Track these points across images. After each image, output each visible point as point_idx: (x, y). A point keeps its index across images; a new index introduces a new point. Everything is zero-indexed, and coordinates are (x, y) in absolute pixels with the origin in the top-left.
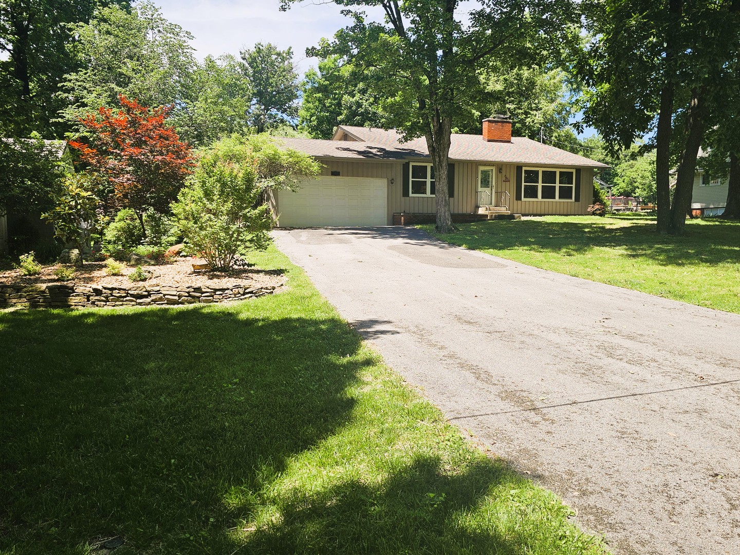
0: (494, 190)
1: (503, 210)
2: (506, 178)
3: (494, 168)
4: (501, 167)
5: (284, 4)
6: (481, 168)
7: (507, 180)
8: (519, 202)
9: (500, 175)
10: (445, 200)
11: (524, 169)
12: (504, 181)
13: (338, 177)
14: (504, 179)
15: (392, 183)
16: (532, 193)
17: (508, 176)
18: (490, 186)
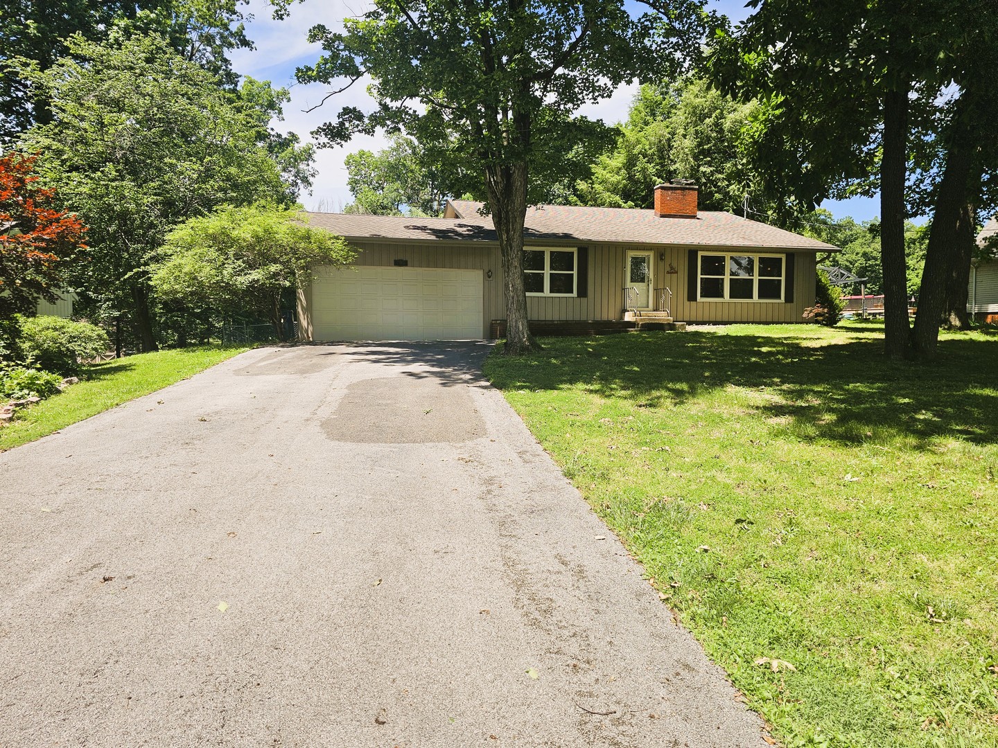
0: (651, 286)
1: (662, 316)
2: (672, 268)
3: (651, 254)
4: (662, 251)
5: (278, 8)
6: (631, 254)
7: (673, 271)
8: (693, 303)
9: (661, 264)
10: (518, 301)
11: (700, 254)
12: (668, 273)
13: (406, 268)
14: (668, 269)
15: (489, 277)
16: (713, 289)
17: (675, 265)
18: (646, 280)
